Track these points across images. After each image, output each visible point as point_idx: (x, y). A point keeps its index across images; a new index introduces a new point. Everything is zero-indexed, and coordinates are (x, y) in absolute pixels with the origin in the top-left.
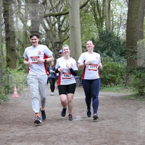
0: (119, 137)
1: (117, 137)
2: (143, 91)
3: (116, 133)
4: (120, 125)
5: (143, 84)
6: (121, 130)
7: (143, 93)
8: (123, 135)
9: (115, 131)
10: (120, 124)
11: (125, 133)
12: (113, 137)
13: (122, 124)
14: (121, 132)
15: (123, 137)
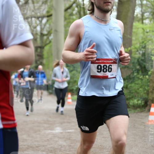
0: (102, 152)
1: (100, 152)
2: (129, 103)
3: (98, 148)
4: (103, 139)
5: (129, 95)
6: (105, 144)
7: (129, 105)
8: (105, 150)
9: (98, 145)
10: (103, 137)
11: (108, 148)
12: (95, 152)
13: (105, 138)
14: (104, 146)
15: (106, 153)
